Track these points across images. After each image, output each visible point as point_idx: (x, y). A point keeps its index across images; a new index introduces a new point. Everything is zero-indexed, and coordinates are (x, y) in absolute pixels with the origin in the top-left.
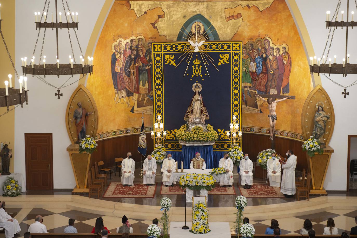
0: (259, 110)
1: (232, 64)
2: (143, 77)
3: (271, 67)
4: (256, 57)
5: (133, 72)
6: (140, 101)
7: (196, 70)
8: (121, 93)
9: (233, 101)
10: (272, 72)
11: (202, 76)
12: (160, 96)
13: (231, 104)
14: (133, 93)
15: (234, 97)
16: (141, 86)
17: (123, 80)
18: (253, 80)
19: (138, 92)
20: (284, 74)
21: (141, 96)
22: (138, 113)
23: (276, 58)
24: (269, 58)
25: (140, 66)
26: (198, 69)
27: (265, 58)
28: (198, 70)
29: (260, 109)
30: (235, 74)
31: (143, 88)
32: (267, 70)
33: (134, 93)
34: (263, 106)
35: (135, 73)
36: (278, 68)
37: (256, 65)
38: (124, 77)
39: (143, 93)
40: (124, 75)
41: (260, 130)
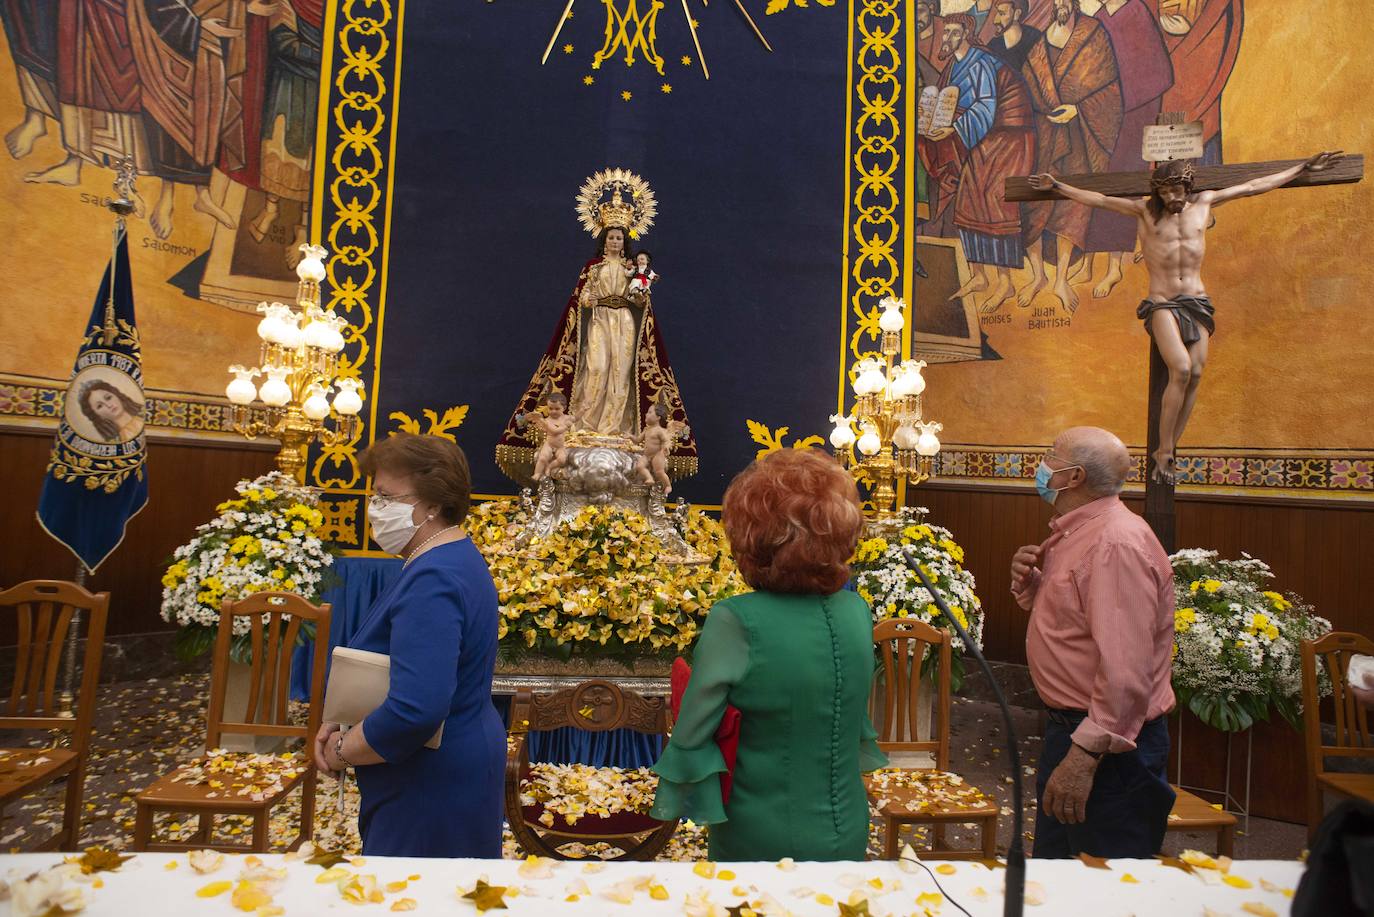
0: (976, 340)
1: (856, 15)
2: (298, 99)
3: (1057, 88)
4: (959, 56)
5: (225, 41)
6: (260, 237)
7: (623, 24)
8: (92, 126)
9: (860, 238)
10: (1071, 111)
11: (659, 63)
12: (366, 160)
13: (846, 261)
14: (206, 171)
15: (867, 215)
16: (276, 146)
17: (119, 50)
18: (938, 180)
19: (250, 174)
20: (1167, 97)
21: (272, 207)
22: (231, 305)
23: (1101, 24)
24: (1043, 40)
25: (283, 28)
26: (636, 19)
27: (1014, 48)
28: (640, 26)
29: (984, 337)
30: (870, 74)
31: (288, 164)
32: (1035, 112)
33: (218, 178)
34: (1000, 319)
35: (240, 49)
36: (1118, 78)
37: (954, 100)
38: (135, 34)
39: (289, 194)
40: (132, 19)
41: (980, 459)
